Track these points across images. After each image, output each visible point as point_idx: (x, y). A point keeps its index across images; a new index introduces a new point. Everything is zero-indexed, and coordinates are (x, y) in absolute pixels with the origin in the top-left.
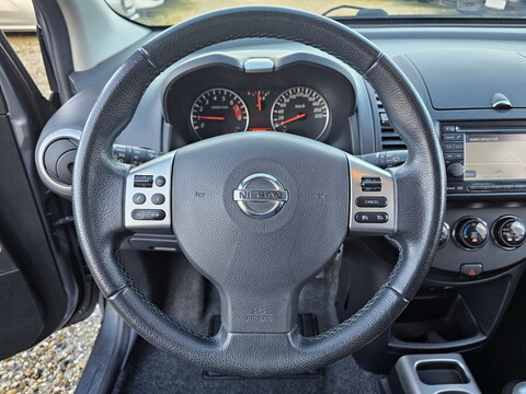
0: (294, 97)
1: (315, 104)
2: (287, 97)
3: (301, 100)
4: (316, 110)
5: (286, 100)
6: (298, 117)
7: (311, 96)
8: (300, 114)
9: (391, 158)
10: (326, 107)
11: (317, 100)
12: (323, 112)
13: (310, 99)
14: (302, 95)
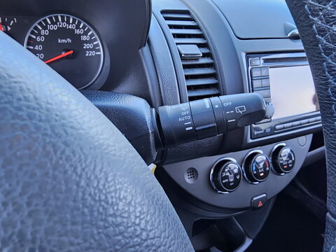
0: (54, 28)
1: (84, 38)
2: (45, 28)
3: (64, 32)
4: (86, 46)
5: (43, 32)
6: (64, 54)
7: (78, 27)
8: (67, 51)
9: (232, 107)
10: (98, 42)
11: (86, 33)
12: (95, 49)
13: (77, 32)
14: (64, 25)
